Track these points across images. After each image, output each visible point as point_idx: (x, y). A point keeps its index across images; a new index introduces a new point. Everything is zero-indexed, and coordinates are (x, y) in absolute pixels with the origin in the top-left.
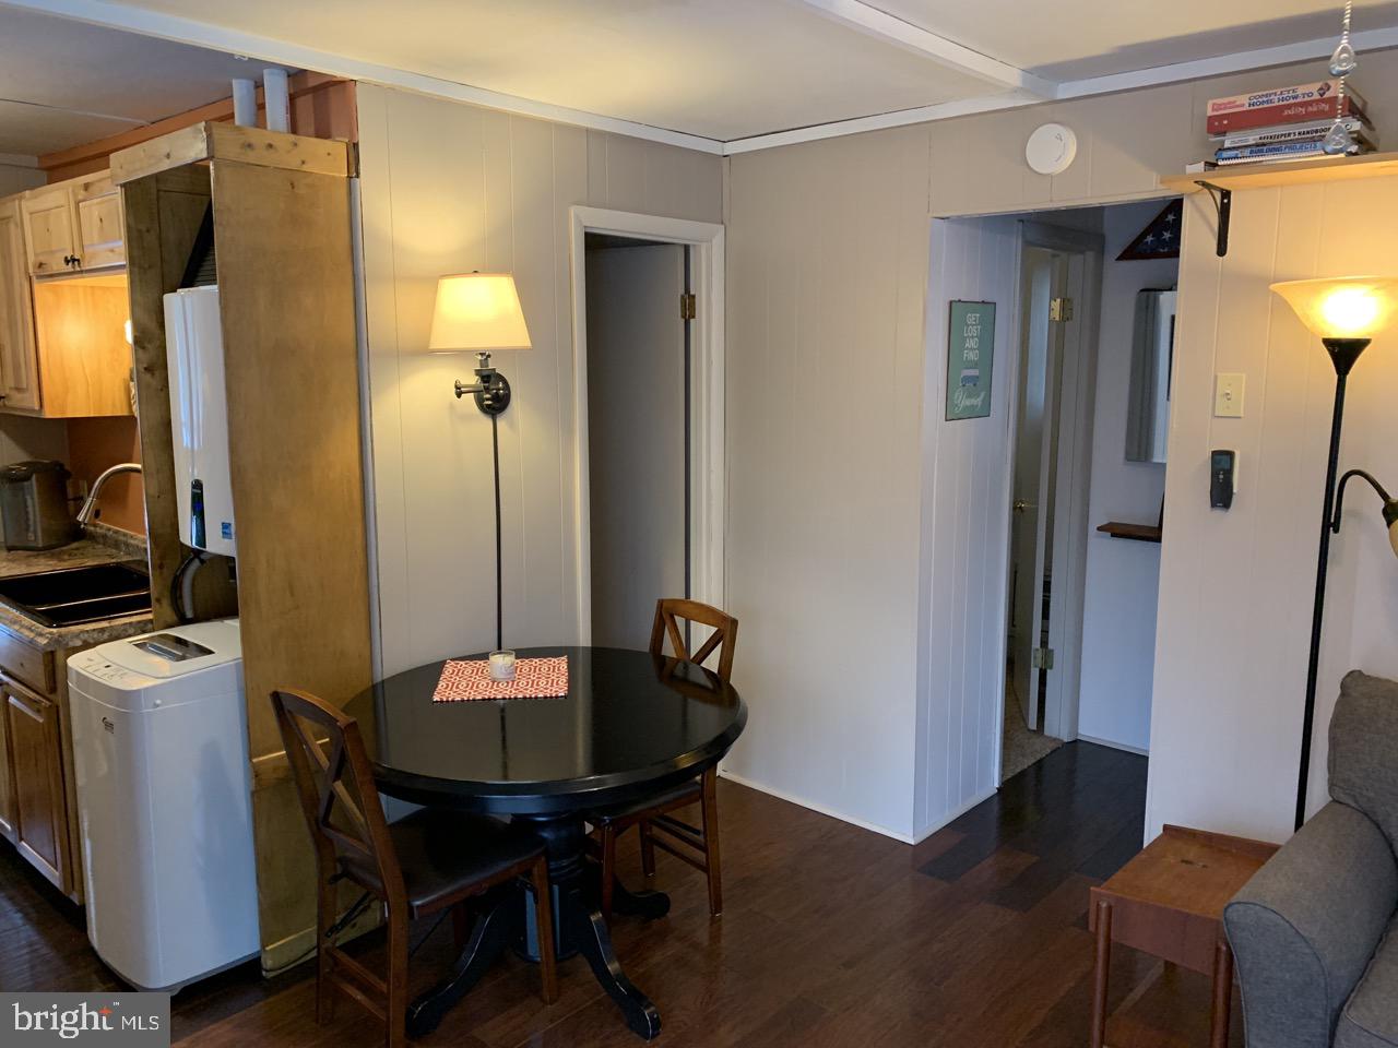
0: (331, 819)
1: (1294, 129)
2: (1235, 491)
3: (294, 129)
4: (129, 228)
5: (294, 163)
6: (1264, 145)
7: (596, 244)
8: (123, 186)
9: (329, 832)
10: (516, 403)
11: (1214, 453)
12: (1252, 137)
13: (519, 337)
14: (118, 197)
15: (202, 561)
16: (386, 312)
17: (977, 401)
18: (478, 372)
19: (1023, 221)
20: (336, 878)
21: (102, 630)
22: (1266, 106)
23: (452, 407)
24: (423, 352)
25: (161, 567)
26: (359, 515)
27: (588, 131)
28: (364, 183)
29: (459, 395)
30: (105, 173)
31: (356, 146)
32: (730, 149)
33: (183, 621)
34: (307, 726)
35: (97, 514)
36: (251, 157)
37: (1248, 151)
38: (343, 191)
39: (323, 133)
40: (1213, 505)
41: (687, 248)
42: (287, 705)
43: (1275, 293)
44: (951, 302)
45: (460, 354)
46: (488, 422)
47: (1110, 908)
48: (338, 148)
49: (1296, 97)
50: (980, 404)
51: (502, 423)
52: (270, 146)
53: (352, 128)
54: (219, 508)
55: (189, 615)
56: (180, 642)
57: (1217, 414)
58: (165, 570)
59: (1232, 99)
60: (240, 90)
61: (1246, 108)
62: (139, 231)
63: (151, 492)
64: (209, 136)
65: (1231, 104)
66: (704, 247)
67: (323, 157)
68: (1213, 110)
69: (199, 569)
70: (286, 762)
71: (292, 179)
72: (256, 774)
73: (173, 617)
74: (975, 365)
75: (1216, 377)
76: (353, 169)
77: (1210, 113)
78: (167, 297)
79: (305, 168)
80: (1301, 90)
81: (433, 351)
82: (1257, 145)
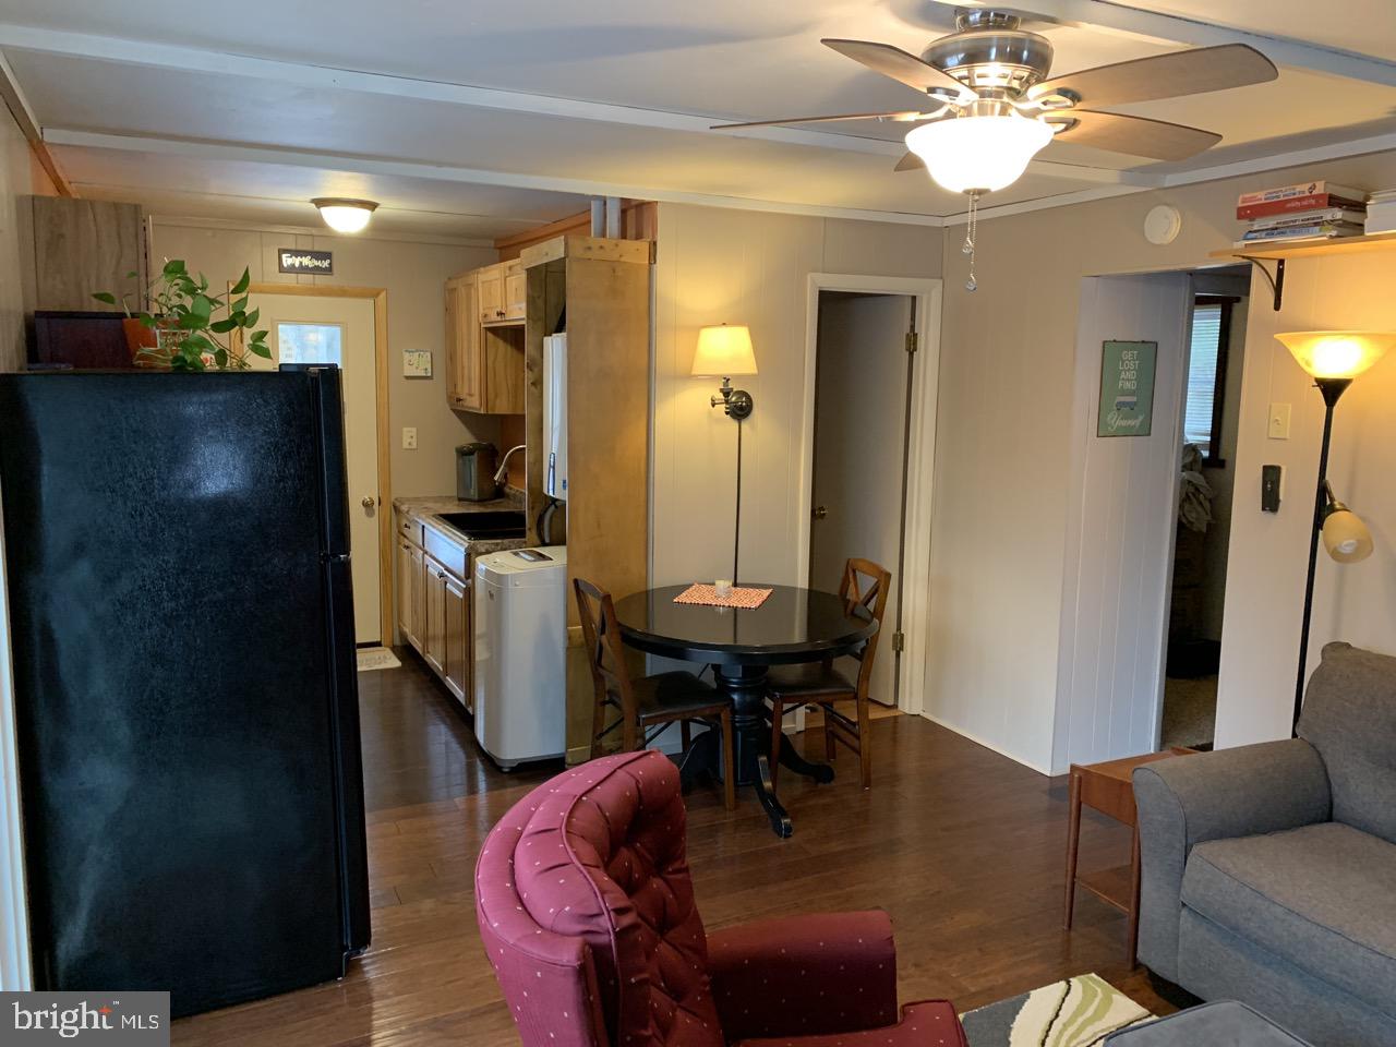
0: (603, 662)
1: (1299, 217)
2: (1281, 498)
3: (624, 236)
4: (528, 296)
5: (615, 257)
6: (1276, 229)
7: (828, 300)
8: (527, 270)
9: (600, 670)
10: (757, 412)
11: (1264, 467)
12: (1271, 222)
13: (749, 366)
14: (524, 276)
15: (556, 507)
16: (668, 350)
17: (1135, 423)
18: (721, 390)
19: (1191, 274)
20: (604, 703)
21: (497, 544)
22: (1275, 200)
23: (710, 413)
24: (688, 377)
25: (533, 508)
26: (644, 481)
27: (825, 219)
28: (659, 267)
29: (713, 406)
30: (517, 261)
31: (655, 243)
32: (948, 222)
33: (544, 544)
34: (591, 599)
35: (505, 476)
36: (589, 255)
37: (1264, 234)
38: (646, 272)
39: (639, 237)
40: (1263, 509)
41: (914, 298)
42: (582, 587)
43: (1279, 341)
44: (1104, 342)
45: (713, 378)
46: (735, 424)
47: (1080, 779)
48: (644, 245)
49: (1294, 194)
50: (1138, 424)
51: (745, 425)
52: (601, 247)
53: (654, 231)
54: (562, 471)
55: (547, 540)
56: (541, 555)
57: (1270, 436)
58: (535, 511)
59: (1255, 194)
60: (595, 207)
61: (1263, 201)
62: (533, 297)
63: (531, 460)
64: (566, 244)
65: (1251, 199)
66: (925, 297)
67: (634, 251)
68: (1243, 202)
69: (554, 512)
70: (581, 632)
71: (613, 267)
72: (569, 638)
73: (539, 542)
74: (1132, 393)
75: (1270, 407)
76: (652, 258)
77: (1240, 205)
78: (545, 338)
79: (623, 259)
80: (1299, 188)
81: (695, 376)
82: (1273, 229)
